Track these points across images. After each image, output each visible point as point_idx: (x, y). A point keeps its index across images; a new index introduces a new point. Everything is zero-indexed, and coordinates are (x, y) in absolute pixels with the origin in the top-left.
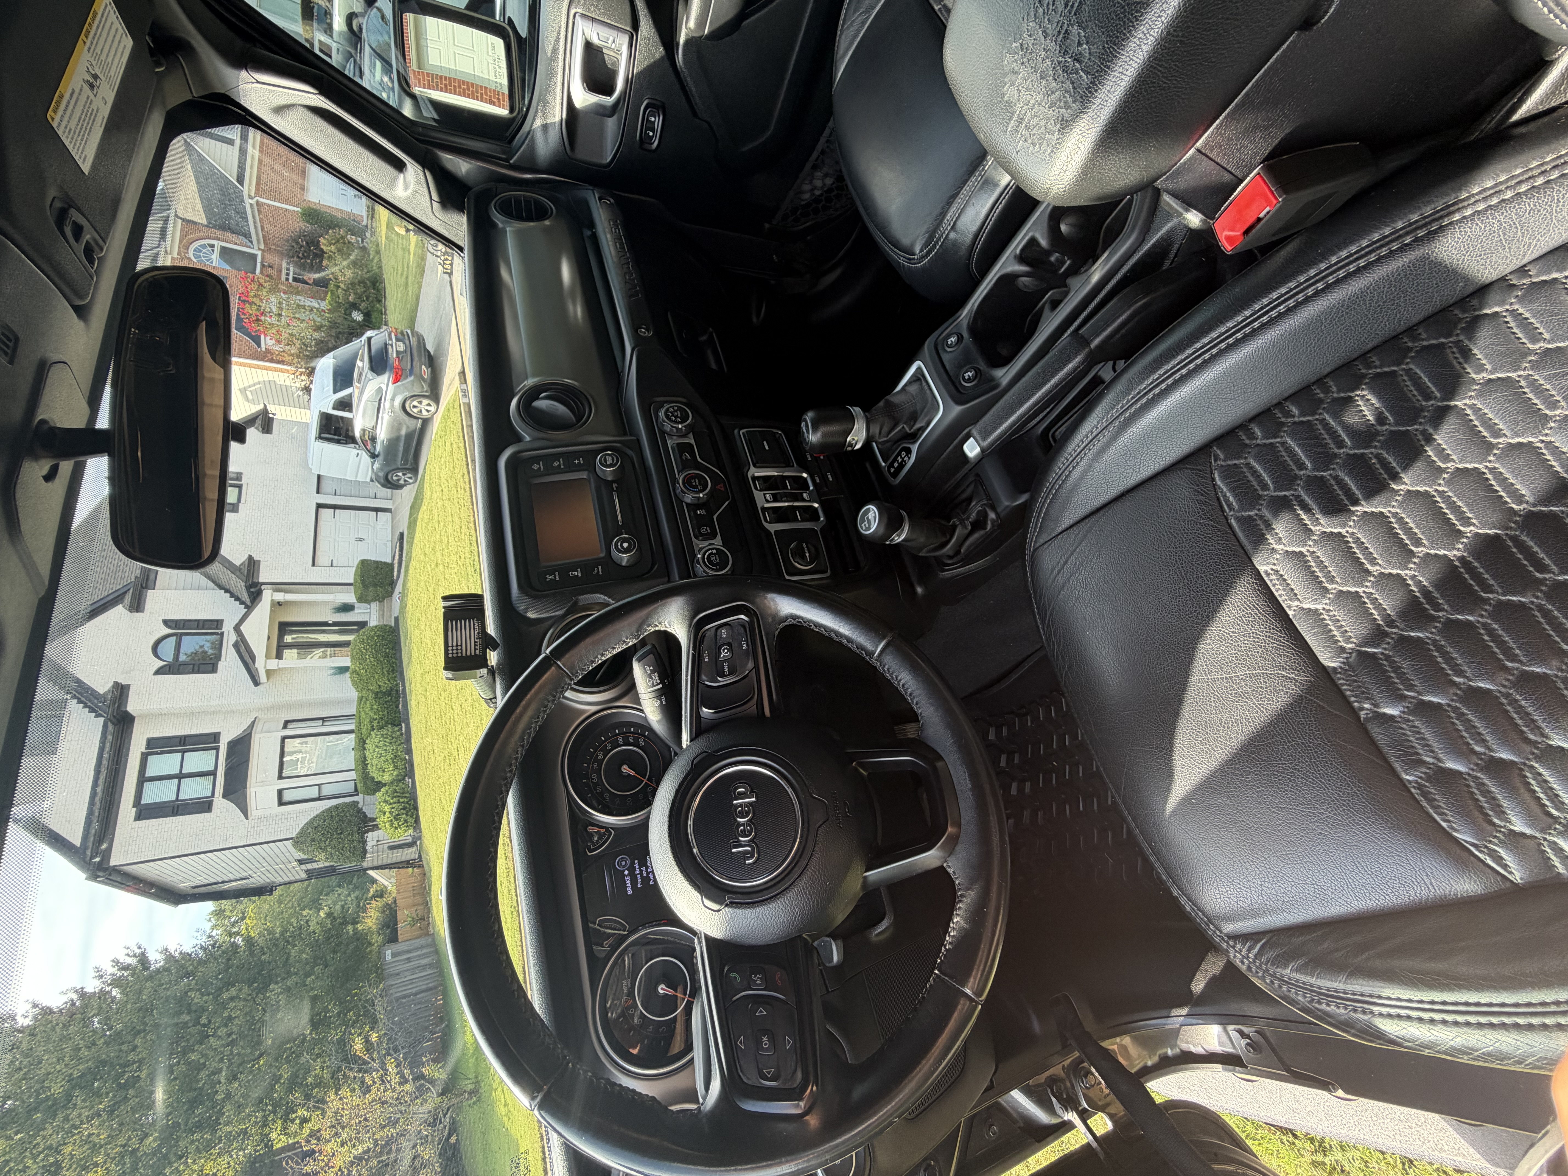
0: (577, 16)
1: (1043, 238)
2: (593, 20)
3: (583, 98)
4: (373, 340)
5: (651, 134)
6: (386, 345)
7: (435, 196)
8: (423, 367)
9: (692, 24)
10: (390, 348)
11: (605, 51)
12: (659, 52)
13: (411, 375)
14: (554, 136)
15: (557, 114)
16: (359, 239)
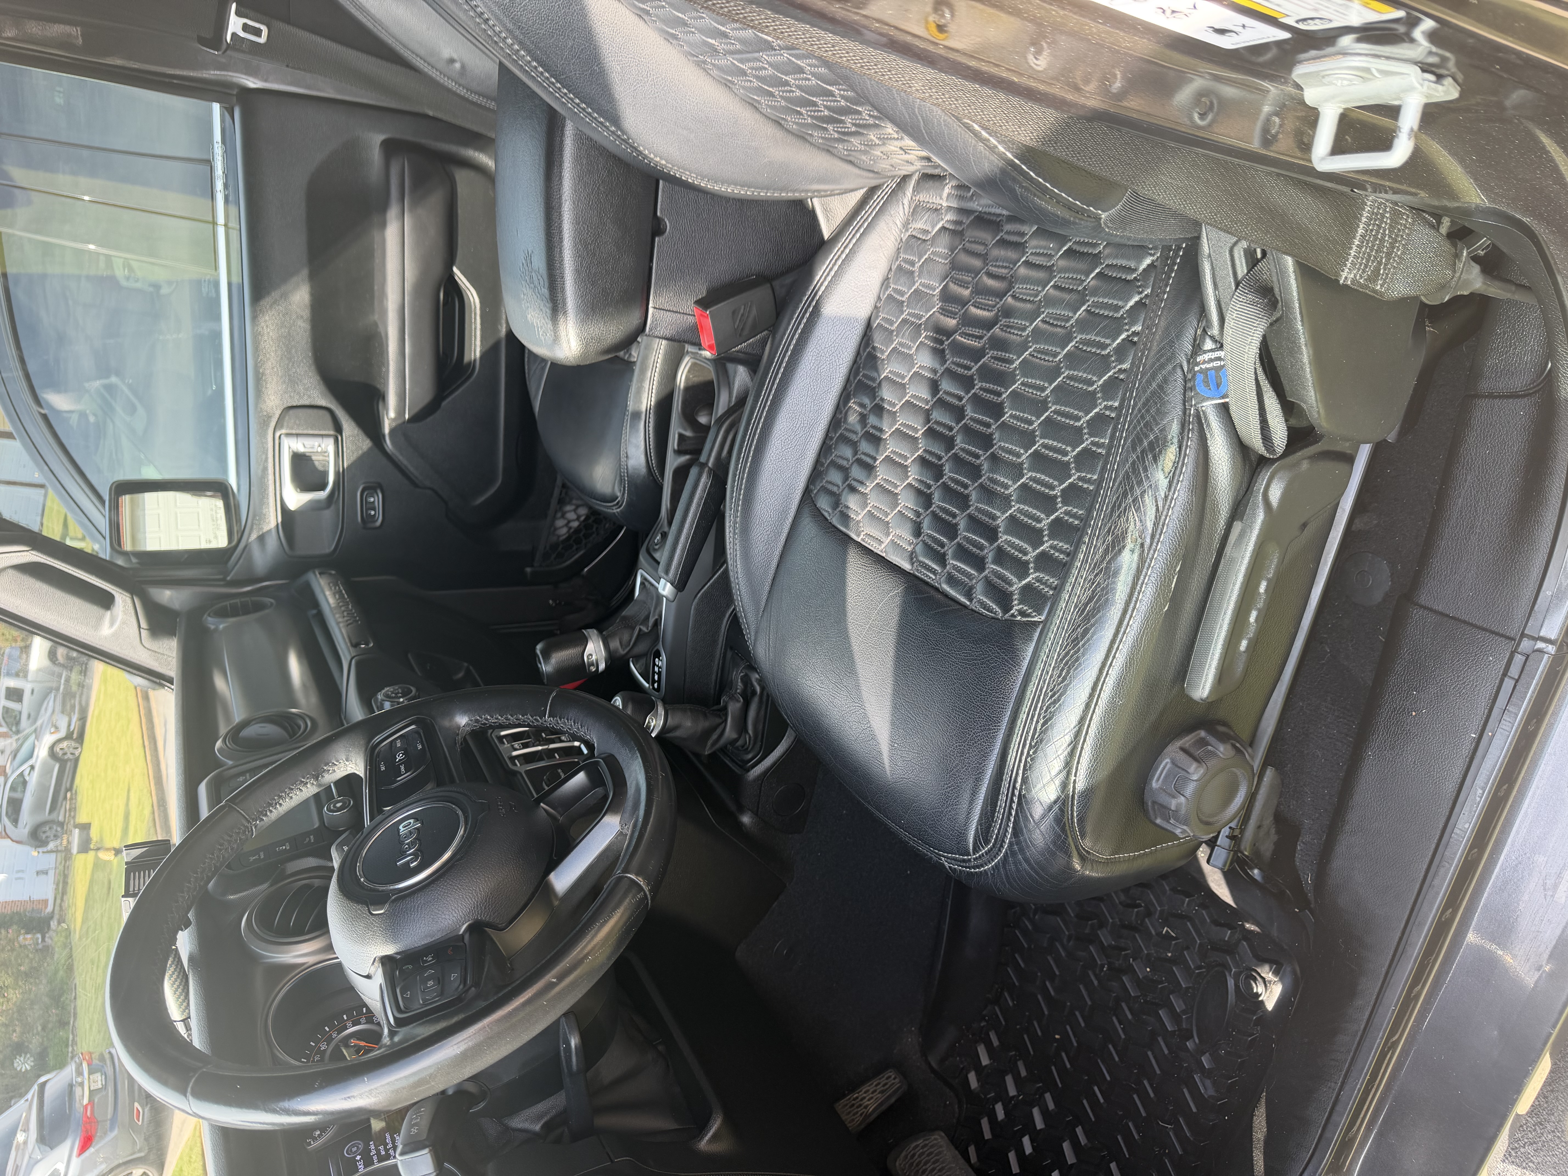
0: (282, 436)
1: (685, 430)
2: (297, 435)
3: (295, 499)
4: (48, 1087)
5: (373, 513)
6: (71, 1086)
7: (144, 624)
8: (136, 1105)
9: (392, 414)
10: (78, 1091)
11: (314, 458)
12: (366, 444)
13: (112, 1129)
14: (272, 543)
15: (272, 519)
16: (39, 936)
